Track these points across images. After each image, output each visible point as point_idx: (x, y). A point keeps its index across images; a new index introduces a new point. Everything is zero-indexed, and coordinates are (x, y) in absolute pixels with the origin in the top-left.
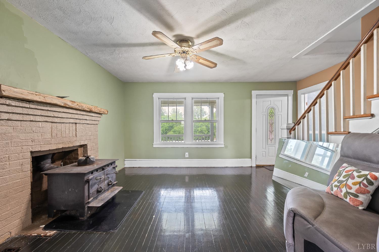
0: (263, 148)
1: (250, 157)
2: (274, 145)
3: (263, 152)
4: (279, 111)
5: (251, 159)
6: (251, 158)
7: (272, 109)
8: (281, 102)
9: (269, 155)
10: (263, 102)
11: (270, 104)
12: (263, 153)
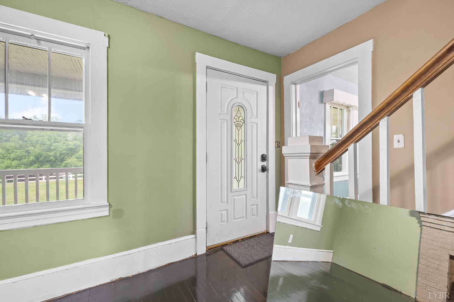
0: (222, 202)
1: (191, 229)
2: (245, 192)
3: (223, 212)
4: (252, 115)
5: (193, 236)
6: (194, 232)
7: (241, 109)
8: (256, 94)
9: (234, 217)
10: (221, 89)
11: (236, 96)
12: (221, 214)
